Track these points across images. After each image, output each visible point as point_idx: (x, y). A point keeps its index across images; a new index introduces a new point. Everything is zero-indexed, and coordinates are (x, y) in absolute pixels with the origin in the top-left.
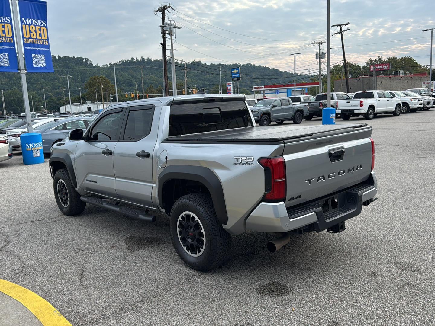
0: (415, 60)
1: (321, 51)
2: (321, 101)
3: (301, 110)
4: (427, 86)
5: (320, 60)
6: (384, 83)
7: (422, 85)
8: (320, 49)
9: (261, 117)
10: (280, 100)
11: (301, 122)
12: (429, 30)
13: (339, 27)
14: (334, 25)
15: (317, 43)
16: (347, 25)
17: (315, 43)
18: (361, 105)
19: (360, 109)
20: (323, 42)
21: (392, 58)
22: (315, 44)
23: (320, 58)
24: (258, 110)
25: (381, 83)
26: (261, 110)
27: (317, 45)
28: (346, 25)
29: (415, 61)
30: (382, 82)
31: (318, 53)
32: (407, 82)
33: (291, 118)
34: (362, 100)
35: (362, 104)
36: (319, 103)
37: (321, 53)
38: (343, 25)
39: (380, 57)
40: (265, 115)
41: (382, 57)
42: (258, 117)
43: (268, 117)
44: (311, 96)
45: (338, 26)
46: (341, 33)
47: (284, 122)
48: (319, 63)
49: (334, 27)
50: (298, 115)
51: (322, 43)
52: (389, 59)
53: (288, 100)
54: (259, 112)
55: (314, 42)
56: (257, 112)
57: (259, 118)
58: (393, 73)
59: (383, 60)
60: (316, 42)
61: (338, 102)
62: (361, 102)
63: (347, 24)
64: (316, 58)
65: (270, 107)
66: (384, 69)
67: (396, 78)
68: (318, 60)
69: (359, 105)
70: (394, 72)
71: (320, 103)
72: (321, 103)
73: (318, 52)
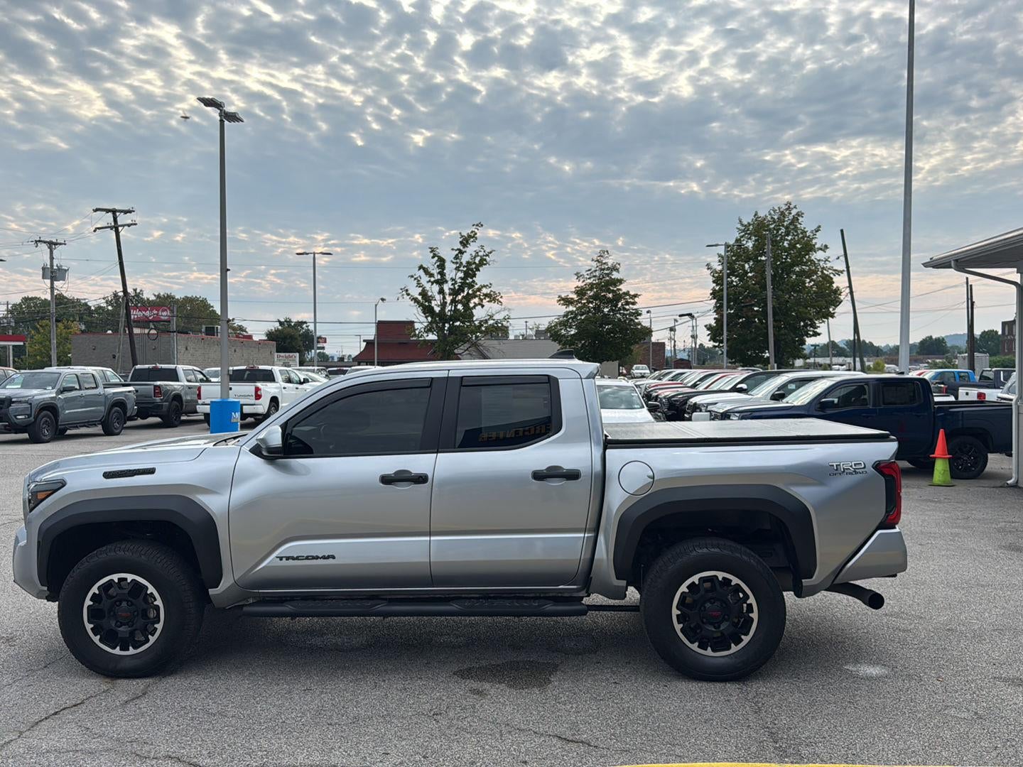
0: (212, 305)
1: (55, 262)
2: (158, 383)
3: (122, 403)
4: (284, 363)
5: (52, 284)
6: (191, 351)
7: (276, 360)
8: (52, 258)
9: (36, 418)
10: (76, 375)
11: (121, 432)
12: (307, 254)
13: (110, 214)
14: (101, 207)
15: (45, 242)
16: (128, 214)
17: (39, 241)
18: (258, 397)
19: (254, 405)
20: (58, 241)
21: (164, 295)
22: (39, 244)
23: (53, 279)
24: (27, 399)
25: (187, 349)
26: (35, 398)
27: (45, 247)
28: (126, 214)
29: (212, 307)
30: (189, 348)
31: (49, 266)
32: (235, 351)
33: (100, 420)
34: (259, 384)
35: (259, 393)
36: (152, 387)
37: (55, 267)
38: (121, 211)
39: (138, 291)
40: (45, 412)
41: (141, 291)
42: (29, 416)
43: (53, 417)
44: (110, 369)
45: (108, 211)
46: (116, 228)
47: (69, 432)
48: (49, 291)
49: (98, 212)
50: (115, 414)
51: (56, 244)
52: (158, 296)
53: (93, 375)
54: (31, 404)
55: (38, 239)
56: (26, 402)
57: (32, 419)
58: (203, 330)
59: (145, 296)
60: (42, 239)
61: (202, 387)
62: (257, 389)
63: (130, 212)
64: (44, 277)
65: (55, 390)
66: (162, 317)
67: (214, 342)
68: (48, 282)
69: (254, 394)
70: (204, 327)
71: (155, 386)
72: (159, 387)
73: (49, 264)
